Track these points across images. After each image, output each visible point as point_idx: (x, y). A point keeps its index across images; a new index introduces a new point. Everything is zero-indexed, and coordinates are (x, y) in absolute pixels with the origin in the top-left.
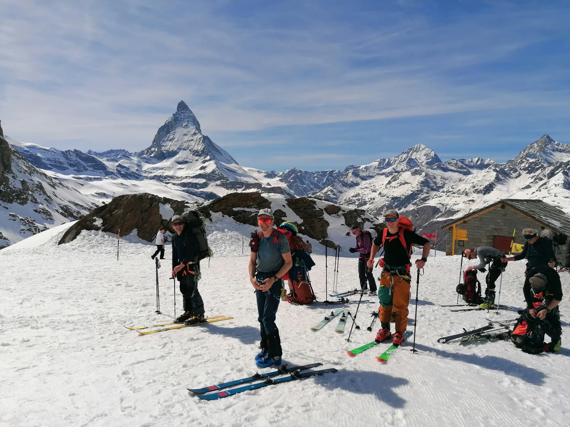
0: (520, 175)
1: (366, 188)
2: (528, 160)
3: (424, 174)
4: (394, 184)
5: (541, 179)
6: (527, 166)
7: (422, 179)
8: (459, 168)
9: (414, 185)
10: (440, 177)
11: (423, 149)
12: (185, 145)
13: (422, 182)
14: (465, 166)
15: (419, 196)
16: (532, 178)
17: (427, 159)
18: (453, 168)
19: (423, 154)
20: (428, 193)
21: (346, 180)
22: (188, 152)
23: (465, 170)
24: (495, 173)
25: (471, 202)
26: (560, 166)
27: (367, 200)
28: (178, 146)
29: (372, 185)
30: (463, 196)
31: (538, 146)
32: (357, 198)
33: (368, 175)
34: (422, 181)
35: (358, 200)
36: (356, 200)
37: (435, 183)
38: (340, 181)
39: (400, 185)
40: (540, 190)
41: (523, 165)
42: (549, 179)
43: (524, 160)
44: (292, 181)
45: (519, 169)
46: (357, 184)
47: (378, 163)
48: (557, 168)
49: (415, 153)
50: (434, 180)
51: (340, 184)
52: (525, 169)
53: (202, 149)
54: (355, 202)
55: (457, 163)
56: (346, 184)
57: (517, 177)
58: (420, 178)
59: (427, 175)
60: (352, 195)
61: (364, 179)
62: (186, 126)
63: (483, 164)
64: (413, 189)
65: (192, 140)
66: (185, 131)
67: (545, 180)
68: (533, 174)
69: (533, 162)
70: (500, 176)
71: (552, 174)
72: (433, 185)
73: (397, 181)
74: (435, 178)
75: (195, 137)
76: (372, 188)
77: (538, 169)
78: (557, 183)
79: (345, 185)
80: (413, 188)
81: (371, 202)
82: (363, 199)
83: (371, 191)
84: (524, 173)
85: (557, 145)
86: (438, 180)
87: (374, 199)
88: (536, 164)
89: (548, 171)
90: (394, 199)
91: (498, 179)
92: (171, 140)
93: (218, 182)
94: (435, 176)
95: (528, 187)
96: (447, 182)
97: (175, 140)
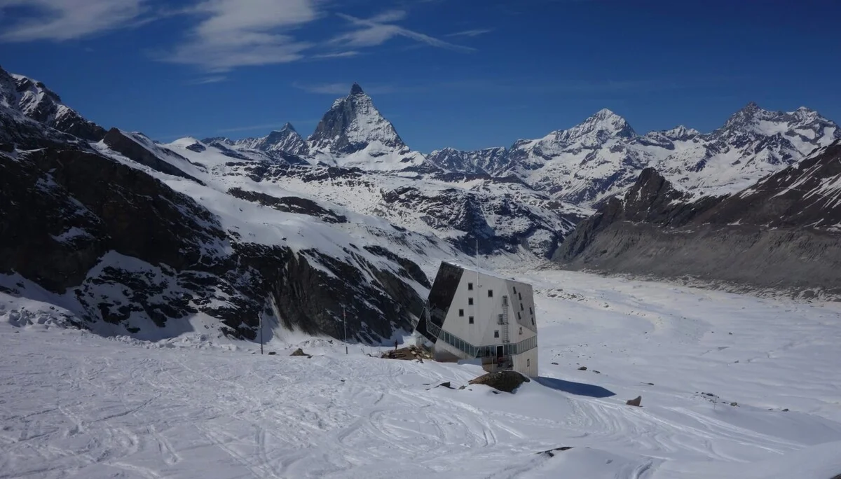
0: (728, 150)
1: (555, 169)
2: (736, 134)
3: (625, 150)
4: (590, 163)
5: (749, 154)
6: (735, 139)
7: (624, 157)
8: (661, 141)
9: (616, 164)
10: (643, 153)
11: (610, 116)
12: (374, 134)
13: (625, 161)
14: (667, 139)
15: (624, 176)
16: (741, 152)
17: (617, 129)
18: (654, 142)
19: (611, 122)
20: (632, 173)
21: (527, 161)
22: (378, 142)
23: (668, 144)
24: (705, 149)
25: (685, 180)
26: (766, 141)
27: (561, 184)
28: (366, 137)
29: (561, 165)
30: (676, 174)
31: (744, 115)
32: (545, 183)
33: (552, 153)
34: (624, 159)
35: (549, 185)
36: (546, 184)
37: (638, 160)
38: (521, 163)
39: (599, 165)
40: (749, 166)
41: (731, 139)
42: (756, 153)
43: (732, 134)
44: (446, 165)
45: (727, 144)
46: (541, 166)
47: (555, 136)
48: (763, 143)
49: (600, 121)
50: (637, 157)
51: (521, 166)
52: (733, 144)
53: (394, 138)
54: (545, 188)
55: (658, 136)
56: (529, 166)
57: (726, 152)
58: (622, 156)
59: (628, 152)
60: (539, 180)
61: (547, 158)
62: (367, 111)
63: (686, 135)
64: (616, 169)
65: (379, 128)
66: (368, 118)
67: (753, 155)
68: (741, 149)
69: (740, 136)
70: (710, 151)
71: (758, 149)
72: (635, 162)
73: (595, 160)
74: (637, 154)
75: (381, 125)
76: (562, 169)
77: (746, 143)
78: (763, 158)
79: (527, 167)
80: (615, 167)
81: (566, 187)
82: (554, 183)
83: (562, 174)
84: (732, 148)
85: (763, 113)
86: (641, 156)
87: (570, 182)
88: (744, 138)
89: (754, 146)
90: (595, 181)
91: (708, 155)
92: (356, 130)
93: (433, 175)
94: (638, 151)
95: (738, 162)
96: (651, 158)
97: (361, 129)
